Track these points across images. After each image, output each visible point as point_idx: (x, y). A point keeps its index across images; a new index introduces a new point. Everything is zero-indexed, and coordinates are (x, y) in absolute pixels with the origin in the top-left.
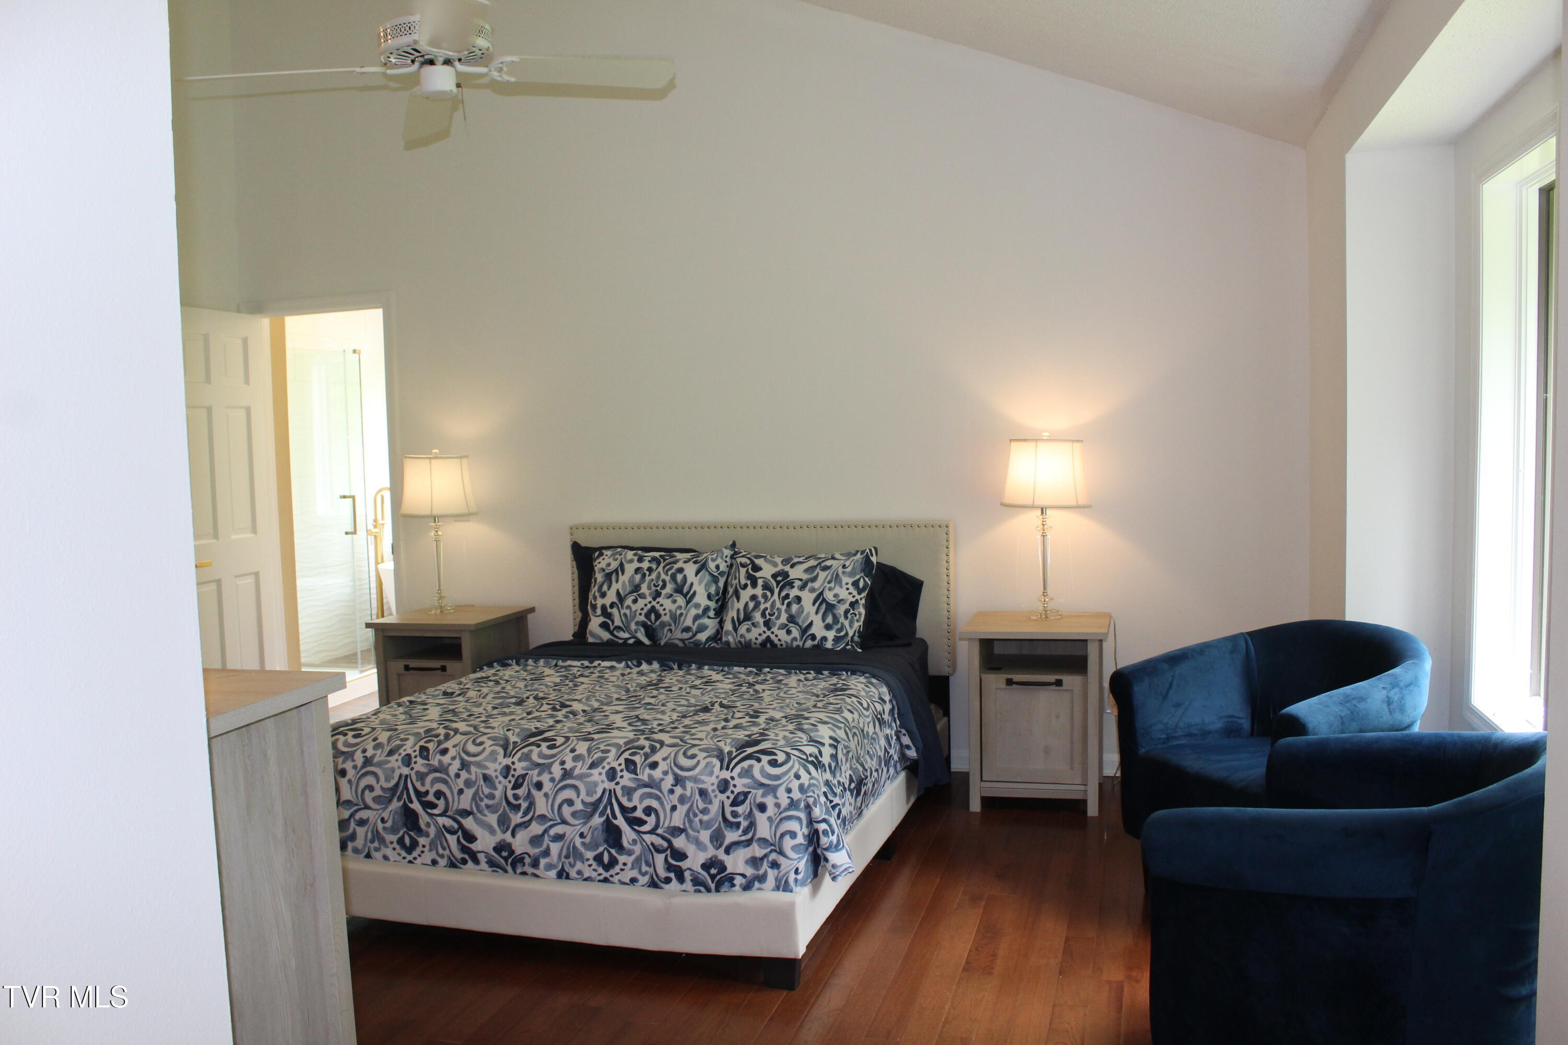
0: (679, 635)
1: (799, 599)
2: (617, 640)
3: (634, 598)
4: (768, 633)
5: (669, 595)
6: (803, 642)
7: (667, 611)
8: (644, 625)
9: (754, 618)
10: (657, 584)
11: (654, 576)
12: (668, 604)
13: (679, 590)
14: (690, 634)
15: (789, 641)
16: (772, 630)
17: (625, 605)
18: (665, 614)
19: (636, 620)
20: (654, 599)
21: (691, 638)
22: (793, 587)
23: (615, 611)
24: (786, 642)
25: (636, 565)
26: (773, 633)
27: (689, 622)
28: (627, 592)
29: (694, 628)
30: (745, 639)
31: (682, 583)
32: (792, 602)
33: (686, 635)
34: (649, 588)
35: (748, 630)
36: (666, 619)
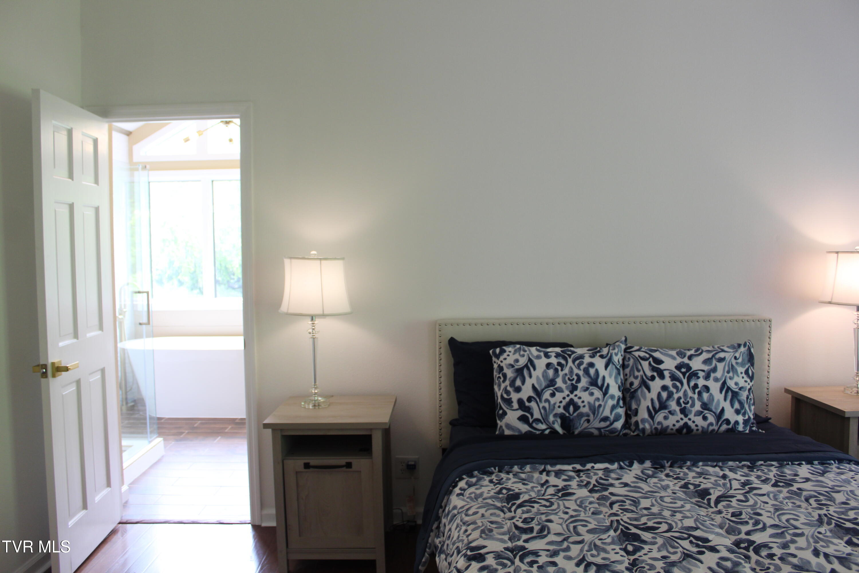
0: (597, 424)
1: (707, 388)
2: (535, 431)
3: (552, 392)
4: (686, 420)
5: (585, 389)
6: (718, 426)
7: (586, 403)
8: (562, 417)
9: (669, 407)
10: (571, 378)
11: (566, 370)
12: (585, 396)
13: (594, 383)
14: (608, 423)
15: (706, 426)
16: (689, 417)
17: (544, 398)
18: (584, 406)
19: (554, 412)
20: (572, 392)
21: (608, 427)
22: (698, 378)
23: (533, 404)
24: (703, 427)
25: (544, 361)
26: (690, 419)
27: (607, 412)
28: (543, 386)
29: (612, 418)
30: (662, 426)
31: (595, 377)
32: (702, 391)
33: (603, 424)
34: (564, 382)
35: (666, 418)
36: (585, 410)
